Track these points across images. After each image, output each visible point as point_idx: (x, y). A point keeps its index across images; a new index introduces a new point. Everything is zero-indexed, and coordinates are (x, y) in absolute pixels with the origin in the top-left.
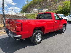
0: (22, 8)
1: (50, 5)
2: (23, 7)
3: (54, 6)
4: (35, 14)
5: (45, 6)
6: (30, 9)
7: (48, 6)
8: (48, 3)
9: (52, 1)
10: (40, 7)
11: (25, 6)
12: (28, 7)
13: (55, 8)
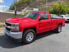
0: (10, 6)
1: (39, 6)
2: (12, 5)
3: (42, 6)
5: (35, 5)
6: (19, 8)
7: (37, 6)
8: (37, 4)
9: (40, 2)
10: (29, 6)
13: (43, 8)
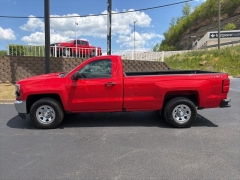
0: (165, 34)
2: (171, 29)
4: (204, 53)
10: (234, 21)
11: (175, 24)
12: (185, 27)
